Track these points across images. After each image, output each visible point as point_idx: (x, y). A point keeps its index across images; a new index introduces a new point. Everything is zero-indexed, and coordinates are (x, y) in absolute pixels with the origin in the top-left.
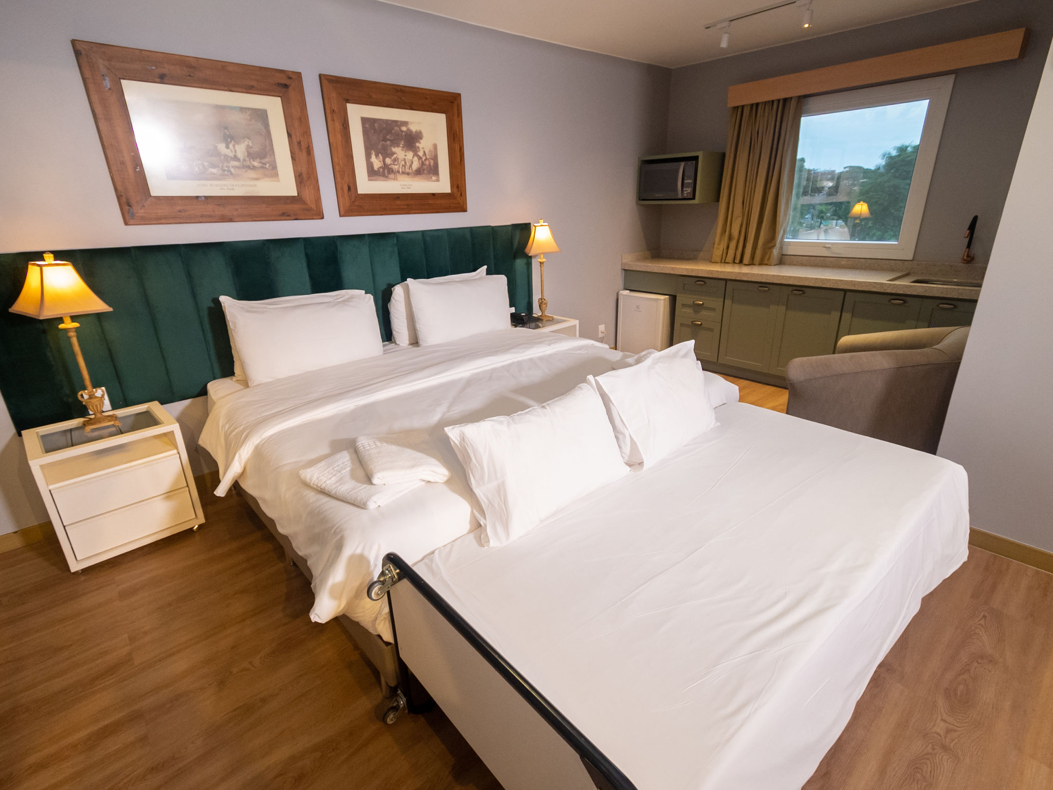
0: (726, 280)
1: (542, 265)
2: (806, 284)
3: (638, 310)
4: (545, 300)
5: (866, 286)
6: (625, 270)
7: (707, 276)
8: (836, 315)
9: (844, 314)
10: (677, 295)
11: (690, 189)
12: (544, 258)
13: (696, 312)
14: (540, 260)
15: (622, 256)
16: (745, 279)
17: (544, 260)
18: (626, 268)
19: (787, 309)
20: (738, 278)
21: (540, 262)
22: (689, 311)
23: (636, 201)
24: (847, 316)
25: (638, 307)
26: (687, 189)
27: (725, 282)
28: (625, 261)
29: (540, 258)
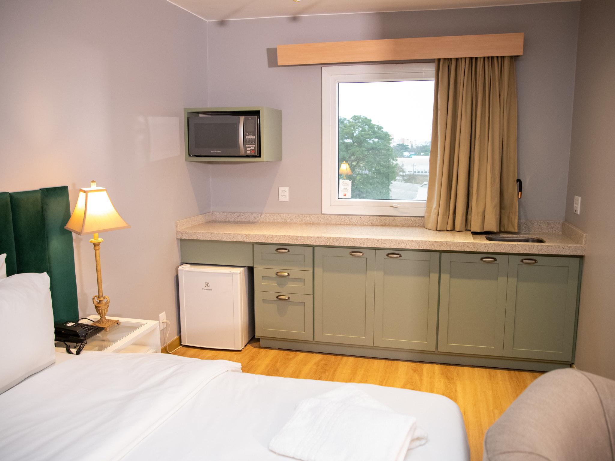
0: (313, 247)
1: (97, 248)
2: (403, 246)
3: (208, 288)
4: (105, 298)
5: (461, 246)
6: (182, 240)
7: (291, 242)
8: (435, 276)
9: (442, 275)
10: (255, 267)
11: (254, 146)
12: (99, 237)
13: (280, 285)
14: (93, 240)
15: (176, 223)
16: (336, 244)
17: (100, 240)
18: (184, 238)
19: (384, 274)
20: (328, 244)
21: (94, 244)
22: (273, 284)
23: (186, 158)
24: (445, 277)
25: (207, 285)
26: (250, 146)
27: (312, 248)
28: (180, 229)
29: (94, 238)
